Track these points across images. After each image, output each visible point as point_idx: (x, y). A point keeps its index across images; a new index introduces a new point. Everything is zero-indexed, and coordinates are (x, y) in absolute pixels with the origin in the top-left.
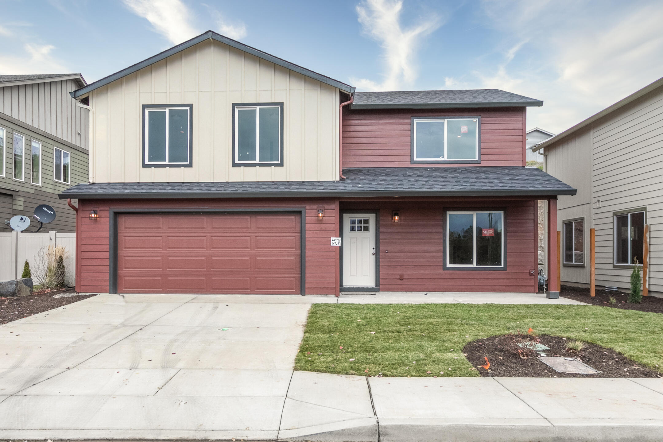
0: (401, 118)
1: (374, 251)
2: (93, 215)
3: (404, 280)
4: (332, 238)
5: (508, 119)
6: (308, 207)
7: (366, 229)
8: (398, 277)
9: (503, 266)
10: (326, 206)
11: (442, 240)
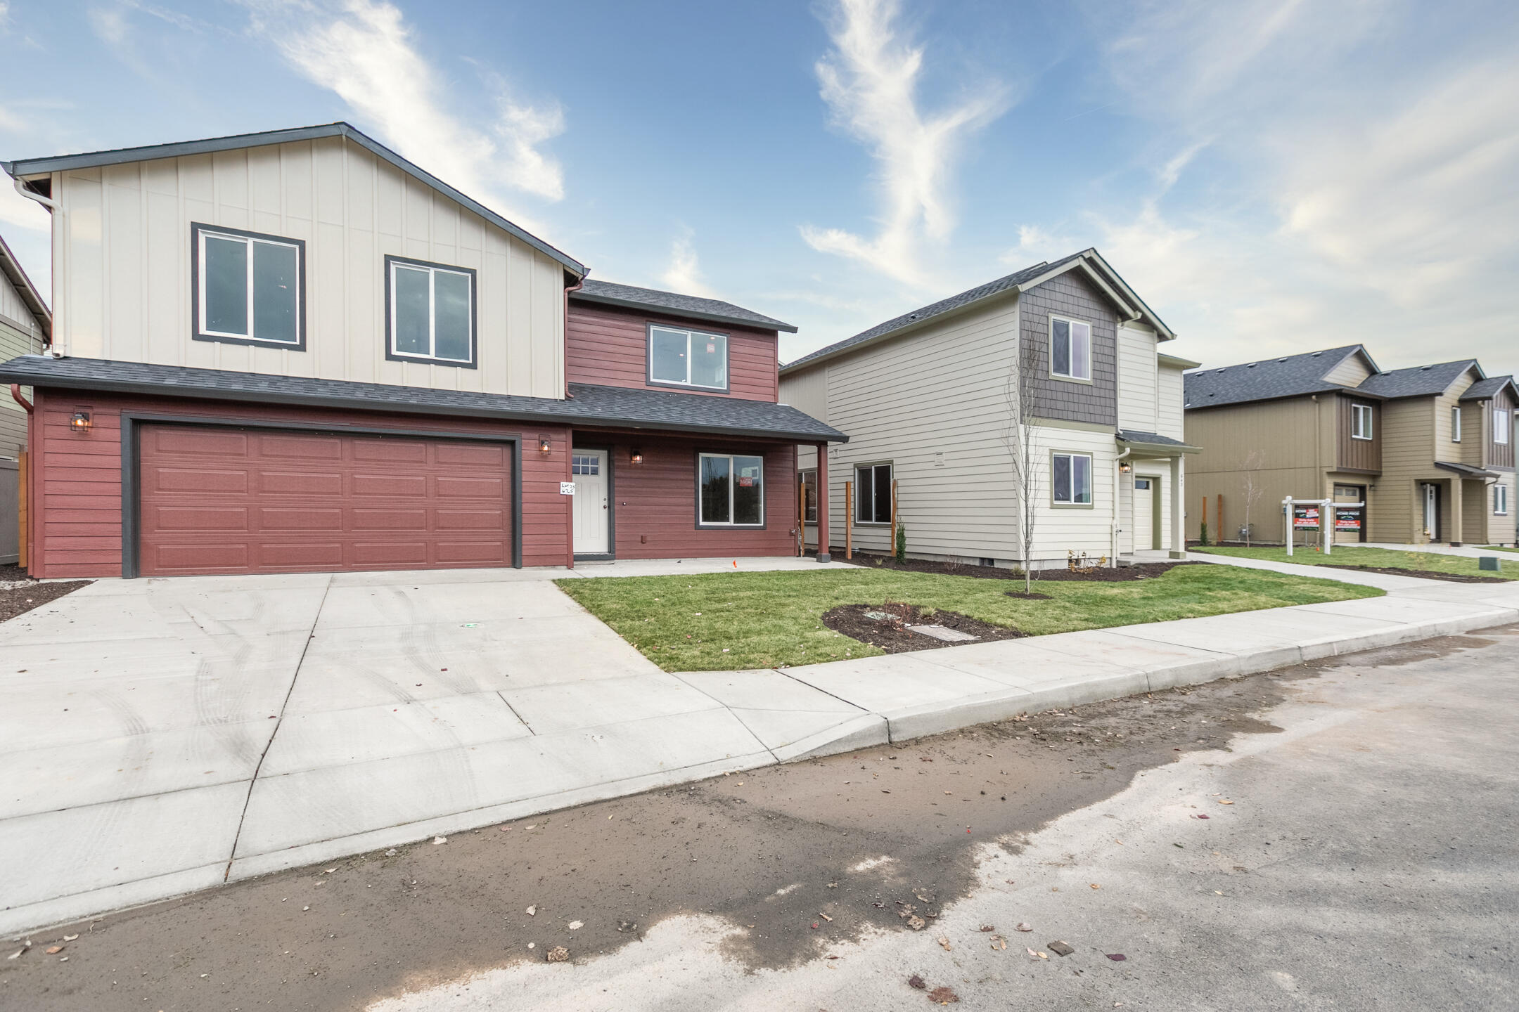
0: (633, 322)
1: (606, 503)
2: (80, 423)
3: (647, 543)
4: (562, 483)
5: (759, 342)
6: (524, 435)
7: (595, 472)
8: (640, 539)
9: (762, 525)
10: (554, 436)
11: (693, 491)
